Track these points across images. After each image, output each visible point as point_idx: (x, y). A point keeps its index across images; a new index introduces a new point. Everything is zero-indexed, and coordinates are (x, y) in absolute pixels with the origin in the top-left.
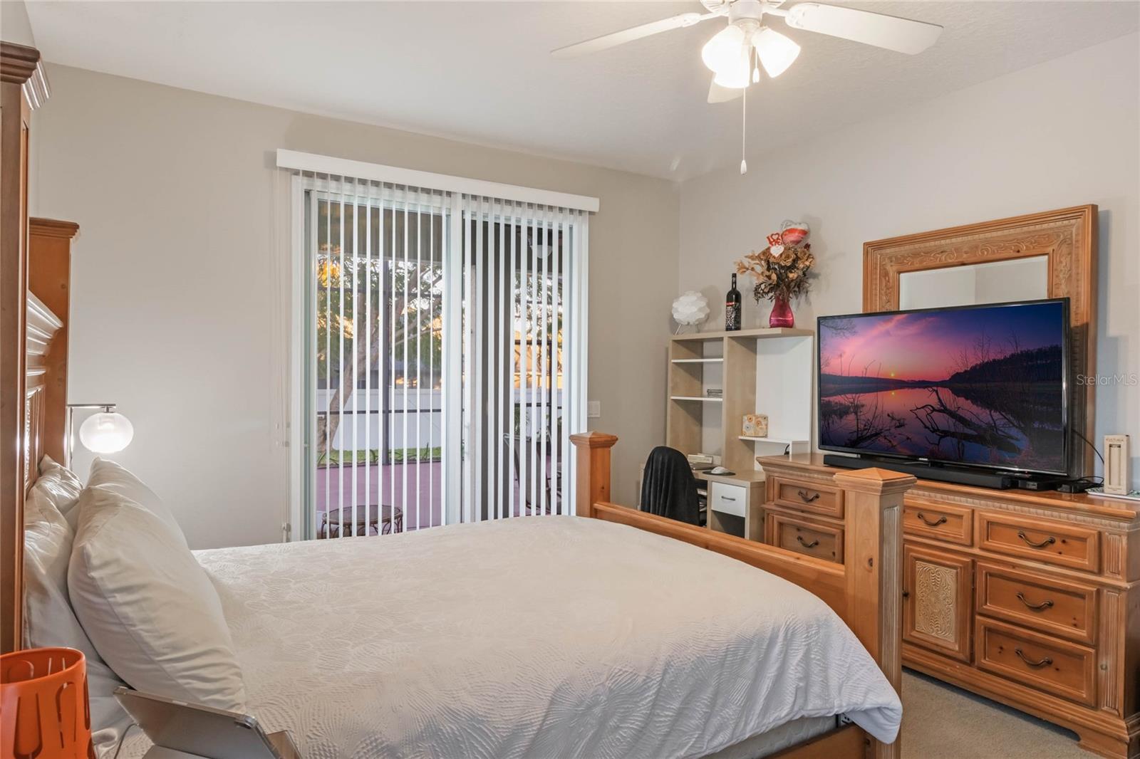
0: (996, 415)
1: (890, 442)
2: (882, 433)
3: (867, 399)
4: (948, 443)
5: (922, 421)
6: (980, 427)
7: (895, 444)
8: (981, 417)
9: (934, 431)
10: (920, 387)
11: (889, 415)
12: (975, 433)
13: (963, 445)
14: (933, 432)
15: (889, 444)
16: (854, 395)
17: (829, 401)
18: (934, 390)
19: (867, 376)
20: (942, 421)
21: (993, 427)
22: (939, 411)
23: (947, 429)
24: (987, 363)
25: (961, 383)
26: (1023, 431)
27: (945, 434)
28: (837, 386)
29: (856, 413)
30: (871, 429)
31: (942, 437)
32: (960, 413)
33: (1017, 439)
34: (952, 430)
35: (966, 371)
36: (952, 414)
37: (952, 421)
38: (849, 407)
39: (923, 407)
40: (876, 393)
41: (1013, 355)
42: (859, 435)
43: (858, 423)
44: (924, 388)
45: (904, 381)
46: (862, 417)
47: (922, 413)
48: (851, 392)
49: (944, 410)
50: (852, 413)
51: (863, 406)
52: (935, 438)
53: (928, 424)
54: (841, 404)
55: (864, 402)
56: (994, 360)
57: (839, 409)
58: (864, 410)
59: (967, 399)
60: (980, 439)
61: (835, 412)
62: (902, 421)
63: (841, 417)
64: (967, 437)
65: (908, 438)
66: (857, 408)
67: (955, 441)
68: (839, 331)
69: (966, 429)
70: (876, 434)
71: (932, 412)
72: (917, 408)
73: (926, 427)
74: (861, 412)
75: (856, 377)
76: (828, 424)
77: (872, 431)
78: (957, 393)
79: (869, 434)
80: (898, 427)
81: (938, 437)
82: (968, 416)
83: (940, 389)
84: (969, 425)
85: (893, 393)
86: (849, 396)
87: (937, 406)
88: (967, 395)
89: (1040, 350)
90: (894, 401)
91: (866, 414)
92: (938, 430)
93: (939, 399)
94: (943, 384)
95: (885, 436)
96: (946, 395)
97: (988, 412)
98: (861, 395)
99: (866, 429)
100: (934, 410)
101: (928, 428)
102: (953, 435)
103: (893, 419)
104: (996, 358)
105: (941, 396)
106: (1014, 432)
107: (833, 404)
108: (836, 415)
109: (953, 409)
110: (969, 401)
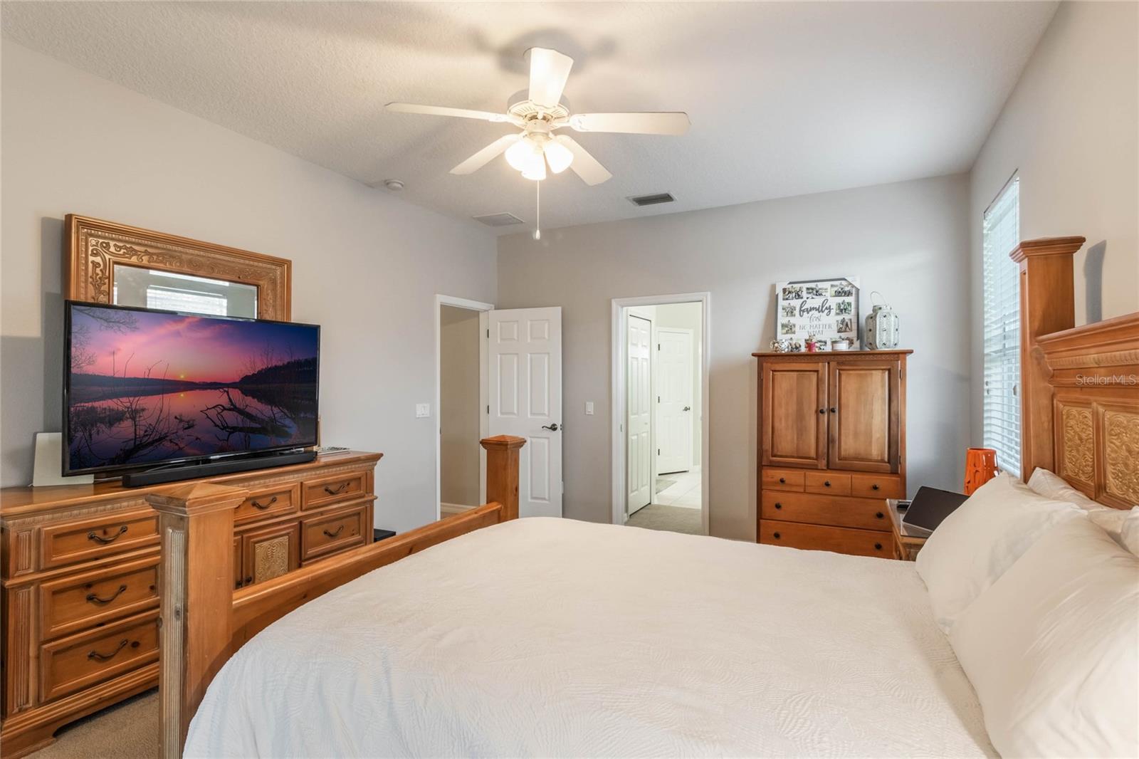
0: (276, 410)
1: (177, 444)
2: (167, 436)
3: (150, 404)
4: (237, 437)
5: (213, 421)
6: (263, 420)
7: (182, 446)
8: (264, 413)
9: (224, 428)
10: (211, 389)
11: (176, 418)
12: (258, 426)
13: (249, 437)
14: (222, 429)
15: (176, 447)
16: (131, 399)
17: (93, 409)
18: (225, 391)
19: (150, 377)
20: (232, 419)
21: (273, 420)
22: (230, 410)
23: (236, 425)
24: (270, 368)
25: (249, 384)
26: (293, 419)
27: (234, 429)
28: (105, 388)
29: (134, 419)
30: (154, 434)
31: (231, 433)
32: (248, 410)
33: (289, 427)
34: (241, 425)
35: (254, 374)
36: (241, 412)
37: (240, 417)
38: (123, 413)
39: (213, 408)
40: (161, 396)
41: (288, 363)
42: (138, 443)
43: (135, 430)
44: (215, 389)
45: (193, 383)
46: (143, 423)
47: (212, 413)
48: (127, 395)
49: (234, 408)
50: (127, 418)
51: (143, 410)
52: (224, 434)
53: (218, 423)
54: (110, 410)
55: (145, 406)
56: (276, 366)
57: (109, 415)
58: (145, 414)
59: (254, 397)
60: (263, 431)
61: (102, 421)
62: (191, 422)
63: (111, 425)
64: (253, 431)
65: (197, 439)
66: (134, 414)
67: (242, 434)
68: (111, 324)
69: (252, 423)
70: (160, 439)
71: (223, 411)
72: (208, 409)
73: (216, 425)
74: (140, 417)
75: (135, 378)
76: (90, 435)
77: (155, 436)
78: (246, 392)
79: (151, 440)
80: (186, 429)
81: (227, 433)
82: (254, 412)
83: (230, 390)
84: (255, 420)
85: (182, 395)
86: (124, 399)
87: (228, 406)
88: (253, 394)
89: (306, 360)
90: (182, 403)
91: (146, 420)
92: (228, 427)
93: (230, 399)
94: (233, 385)
95: (170, 440)
96: (236, 395)
97: (270, 407)
98: (142, 398)
99: (147, 435)
100: (225, 409)
101: (218, 426)
102: (241, 430)
103: (181, 421)
104: (278, 364)
105: (231, 396)
106: (287, 422)
107: (99, 410)
108: (103, 423)
109: (242, 407)
110: (256, 400)
